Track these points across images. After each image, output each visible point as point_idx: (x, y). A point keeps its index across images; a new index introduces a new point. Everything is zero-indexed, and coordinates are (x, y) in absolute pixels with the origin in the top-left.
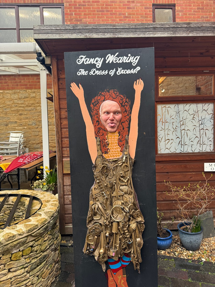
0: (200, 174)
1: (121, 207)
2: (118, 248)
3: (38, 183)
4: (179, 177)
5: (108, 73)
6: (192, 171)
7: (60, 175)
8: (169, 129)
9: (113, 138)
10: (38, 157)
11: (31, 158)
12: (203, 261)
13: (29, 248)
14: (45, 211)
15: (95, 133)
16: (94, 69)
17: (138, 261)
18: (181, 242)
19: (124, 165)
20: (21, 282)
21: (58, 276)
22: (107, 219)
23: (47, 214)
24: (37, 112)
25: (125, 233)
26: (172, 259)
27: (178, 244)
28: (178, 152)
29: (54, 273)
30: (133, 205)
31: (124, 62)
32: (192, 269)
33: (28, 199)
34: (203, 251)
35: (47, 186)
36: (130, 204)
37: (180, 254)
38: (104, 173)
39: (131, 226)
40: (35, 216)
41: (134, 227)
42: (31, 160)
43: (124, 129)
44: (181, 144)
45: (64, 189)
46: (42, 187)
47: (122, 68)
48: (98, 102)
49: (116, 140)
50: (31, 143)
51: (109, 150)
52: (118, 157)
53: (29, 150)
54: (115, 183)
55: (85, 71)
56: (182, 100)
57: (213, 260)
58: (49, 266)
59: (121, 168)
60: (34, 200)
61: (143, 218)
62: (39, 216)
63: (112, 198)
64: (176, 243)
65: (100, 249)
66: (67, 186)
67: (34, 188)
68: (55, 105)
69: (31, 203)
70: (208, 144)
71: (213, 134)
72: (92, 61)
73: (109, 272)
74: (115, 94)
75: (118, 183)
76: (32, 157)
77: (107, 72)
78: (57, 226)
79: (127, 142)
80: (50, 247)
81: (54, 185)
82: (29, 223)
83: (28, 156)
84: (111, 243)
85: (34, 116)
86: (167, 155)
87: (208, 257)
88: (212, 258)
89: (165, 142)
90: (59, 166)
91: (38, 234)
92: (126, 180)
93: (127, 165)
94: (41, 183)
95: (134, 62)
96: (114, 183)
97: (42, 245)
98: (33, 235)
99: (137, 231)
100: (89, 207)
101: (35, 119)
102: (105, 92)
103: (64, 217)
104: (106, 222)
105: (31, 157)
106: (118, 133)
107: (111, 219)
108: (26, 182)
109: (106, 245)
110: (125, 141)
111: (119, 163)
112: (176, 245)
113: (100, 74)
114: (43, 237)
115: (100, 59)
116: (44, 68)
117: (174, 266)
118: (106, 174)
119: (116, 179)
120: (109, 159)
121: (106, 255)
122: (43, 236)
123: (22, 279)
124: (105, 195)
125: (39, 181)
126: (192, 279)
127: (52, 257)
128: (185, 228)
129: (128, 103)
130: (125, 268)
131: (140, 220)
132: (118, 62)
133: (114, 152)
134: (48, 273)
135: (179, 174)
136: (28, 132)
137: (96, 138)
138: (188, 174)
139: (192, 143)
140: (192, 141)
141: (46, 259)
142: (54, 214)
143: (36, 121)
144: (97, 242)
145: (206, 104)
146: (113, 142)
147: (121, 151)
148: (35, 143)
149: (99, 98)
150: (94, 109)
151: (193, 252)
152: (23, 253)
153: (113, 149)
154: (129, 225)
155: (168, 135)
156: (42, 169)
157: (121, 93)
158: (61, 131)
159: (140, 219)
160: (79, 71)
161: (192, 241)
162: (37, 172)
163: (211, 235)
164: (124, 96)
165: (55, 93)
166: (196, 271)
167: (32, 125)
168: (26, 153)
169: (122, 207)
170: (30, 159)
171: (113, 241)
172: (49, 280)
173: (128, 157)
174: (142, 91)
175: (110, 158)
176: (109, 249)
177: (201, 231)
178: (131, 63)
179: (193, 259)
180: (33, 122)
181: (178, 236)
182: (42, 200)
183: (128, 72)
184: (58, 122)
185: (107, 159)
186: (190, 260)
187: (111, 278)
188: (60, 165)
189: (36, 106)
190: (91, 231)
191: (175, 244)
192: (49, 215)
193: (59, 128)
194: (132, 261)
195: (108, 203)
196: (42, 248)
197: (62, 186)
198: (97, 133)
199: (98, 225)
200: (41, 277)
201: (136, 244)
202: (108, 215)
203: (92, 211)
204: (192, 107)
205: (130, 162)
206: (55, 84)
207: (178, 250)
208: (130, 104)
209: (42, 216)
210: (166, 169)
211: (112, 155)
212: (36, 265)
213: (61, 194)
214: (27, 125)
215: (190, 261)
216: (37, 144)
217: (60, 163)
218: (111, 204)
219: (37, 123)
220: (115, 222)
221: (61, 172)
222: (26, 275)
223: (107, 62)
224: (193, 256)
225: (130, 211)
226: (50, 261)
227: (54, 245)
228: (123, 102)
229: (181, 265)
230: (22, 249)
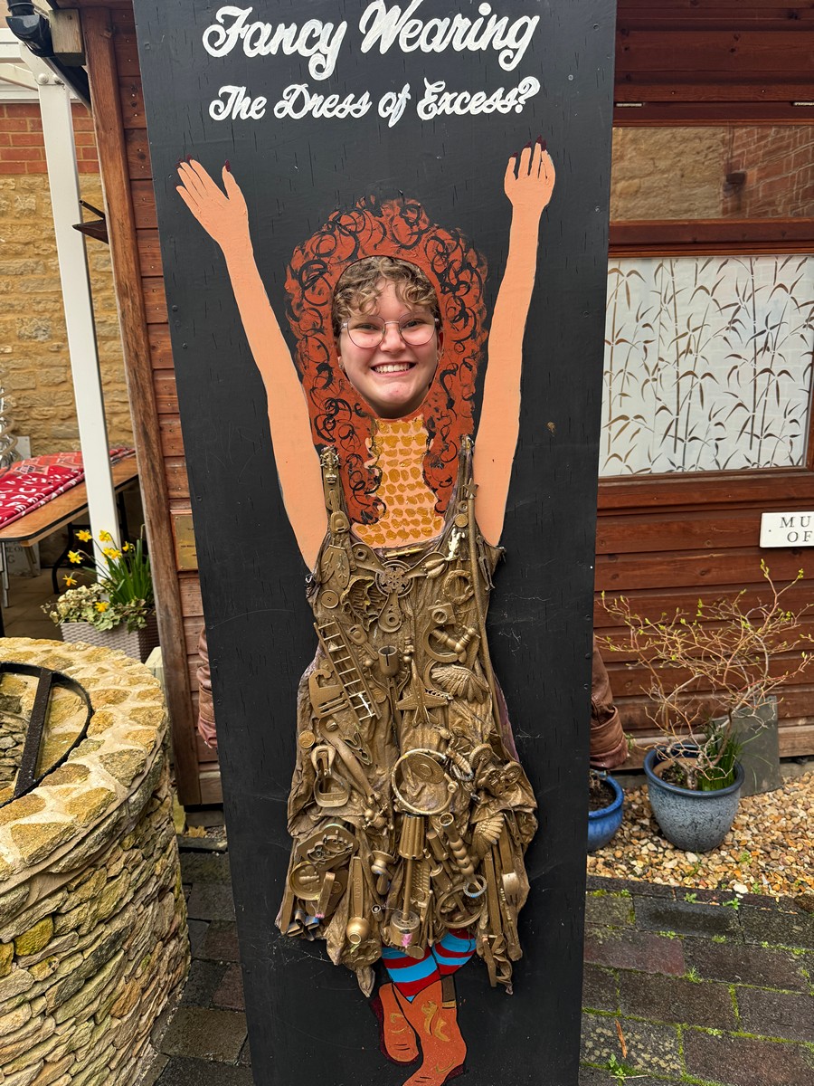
0: (740, 557)
1: (440, 754)
2: (423, 913)
3: (74, 601)
4: (658, 571)
5: (374, 110)
6: (709, 546)
7: (165, 576)
8: (627, 370)
9: (401, 451)
10: (71, 479)
11: (39, 485)
12: (738, 892)
13: (41, 924)
14: (104, 750)
15: (314, 423)
16: (300, 84)
17: (505, 954)
18: (653, 819)
19: (451, 574)
20: (22, 1055)
21: (179, 983)
22: (377, 802)
23: (114, 765)
24: (51, 279)
25: (456, 859)
26: (621, 889)
27: (643, 827)
28: (661, 467)
29: (161, 982)
30: (488, 745)
31: (458, 47)
32: (698, 930)
33: (33, 682)
34: (739, 851)
35: (113, 614)
36: (476, 740)
37: (651, 866)
38: (360, 610)
39: (479, 828)
40: (64, 780)
41: (495, 835)
42: (40, 498)
43: (451, 408)
44: (676, 437)
45: (187, 634)
46: (95, 617)
47: (443, 83)
48: (325, 267)
49: (416, 461)
50: (37, 417)
51: (380, 507)
52: (423, 539)
53: (31, 444)
54: (410, 654)
55: (251, 94)
56: (690, 240)
57: (775, 886)
58: (137, 965)
59: (436, 589)
60: (57, 686)
61: (532, 794)
62: (78, 781)
63: (395, 717)
64: (634, 822)
65: (349, 918)
66: (197, 619)
67: (60, 618)
68: (120, 263)
69: (43, 707)
70: (784, 433)
71: (809, 392)
72: (285, 39)
73: (386, 995)
74: (411, 225)
75: (425, 653)
76: (44, 481)
77: (364, 105)
78: (162, 803)
79: (468, 470)
80: (136, 892)
81: (144, 606)
82: (35, 819)
83: (26, 478)
84: (393, 896)
85: (38, 299)
86: (615, 484)
87: (757, 877)
88: (773, 878)
89: (610, 428)
90: (156, 537)
91: (75, 863)
92: (462, 641)
93: (465, 574)
94: (87, 600)
95: (507, 47)
96: (406, 655)
97: (101, 898)
98: (54, 870)
99: (505, 847)
100: (298, 754)
101: (44, 312)
102: (360, 212)
103: (194, 742)
104: (371, 818)
105: (39, 480)
106: (425, 425)
107: (395, 800)
108: (35, 577)
109: (375, 904)
110: (457, 464)
111: (428, 564)
112: (636, 828)
113: (328, 115)
114: (104, 865)
115: (330, 26)
116: (55, 76)
117: (629, 918)
118: (371, 616)
119: (416, 636)
120: (384, 549)
121: (373, 941)
122: (101, 862)
123: (22, 1045)
124: (367, 706)
125: (79, 589)
126: (702, 972)
127: (147, 926)
128: (672, 767)
129: (473, 271)
130: (451, 977)
131: (518, 802)
132: (426, 49)
133: (405, 516)
134: (134, 992)
135: (658, 559)
136: (19, 369)
137: (319, 448)
138: (694, 560)
139: (719, 432)
140: (719, 424)
141: (124, 943)
142: (144, 765)
143: (50, 319)
144: (336, 891)
145: (791, 257)
146: (399, 468)
147: (438, 511)
148: (54, 417)
149: (327, 244)
150: (306, 305)
151: (701, 857)
152: (15, 947)
153: (400, 500)
154: (472, 828)
155: (623, 398)
156: (86, 541)
157: (439, 219)
158: (153, 382)
159: (517, 798)
160: (217, 98)
161: (700, 821)
162: (65, 557)
163: (765, 784)
164: (456, 237)
165: (115, 204)
166: (715, 938)
167: (36, 337)
168: (21, 461)
169: (444, 757)
170: (34, 490)
171: (403, 884)
172: (141, 1016)
173: (473, 541)
174: (546, 210)
175: (389, 543)
176: (386, 918)
177: (736, 785)
178: (492, 53)
179: (701, 887)
180: (40, 323)
181: (642, 795)
182: (90, 690)
183: (478, 104)
184: (137, 343)
185: (375, 545)
186: (691, 891)
187: (393, 1014)
188: (160, 537)
189: (45, 253)
190: (309, 852)
191: (630, 824)
192: (121, 774)
193: (142, 371)
194: (480, 953)
195: (381, 736)
196: (101, 911)
197: (175, 621)
198: (320, 426)
199: (338, 828)
200: (108, 1013)
201: (499, 897)
202: (382, 785)
203: (311, 771)
204: (731, 273)
205: (481, 559)
206: (112, 157)
207: (645, 851)
208: (483, 277)
209: (92, 777)
210: (608, 543)
211: (396, 531)
212: (79, 979)
213: (173, 651)
214: (12, 337)
215: (691, 897)
216: (63, 419)
217: (159, 525)
218: (395, 740)
219: (53, 328)
220: (409, 813)
221: (169, 563)
222: (41, 1027)
223: (366, 46)
224: (700, 872)
225: (477, 771)
226: (142, 945)
227: (154, 879)
228: (450, 267)
229: (658, 912)
230: (12, 935)
